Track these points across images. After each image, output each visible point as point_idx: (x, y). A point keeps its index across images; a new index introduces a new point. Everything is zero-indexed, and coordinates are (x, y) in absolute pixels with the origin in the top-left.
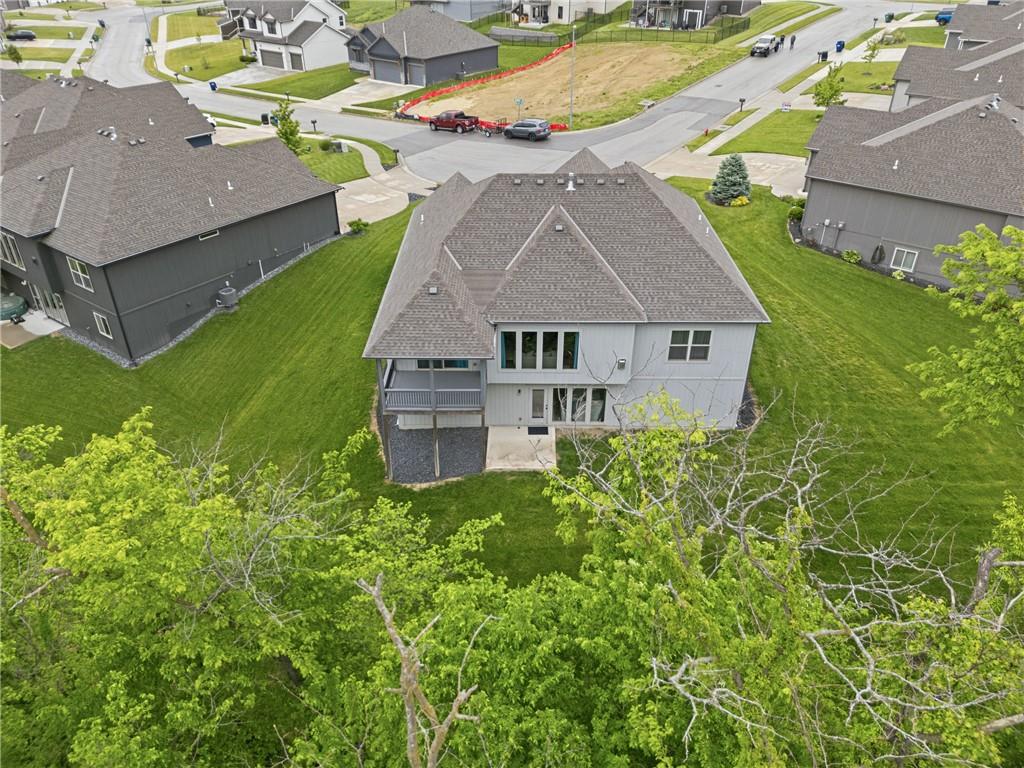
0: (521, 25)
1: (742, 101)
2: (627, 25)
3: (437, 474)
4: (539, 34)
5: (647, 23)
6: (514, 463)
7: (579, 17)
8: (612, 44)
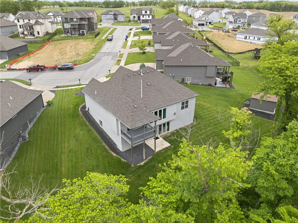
0: (25, 38)
1: (120, 52)
3: (144, 158)
5: (70, 35)
7: (45, 34)
8: (63, 41)
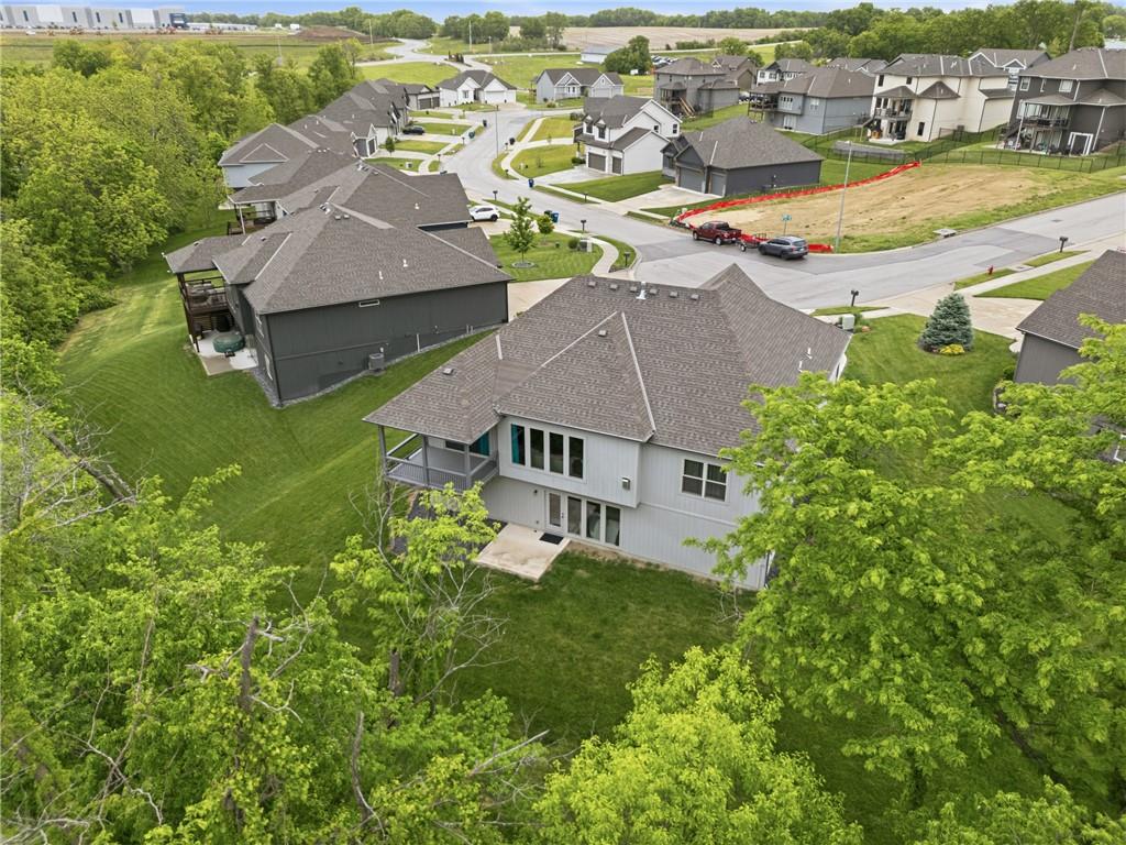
1: (1064, 240)
2: (994, 146)
4: (886, 151)
5: (1018, 145)
6: (502, 562)
7: (944, 134)
8: (963, 166)
